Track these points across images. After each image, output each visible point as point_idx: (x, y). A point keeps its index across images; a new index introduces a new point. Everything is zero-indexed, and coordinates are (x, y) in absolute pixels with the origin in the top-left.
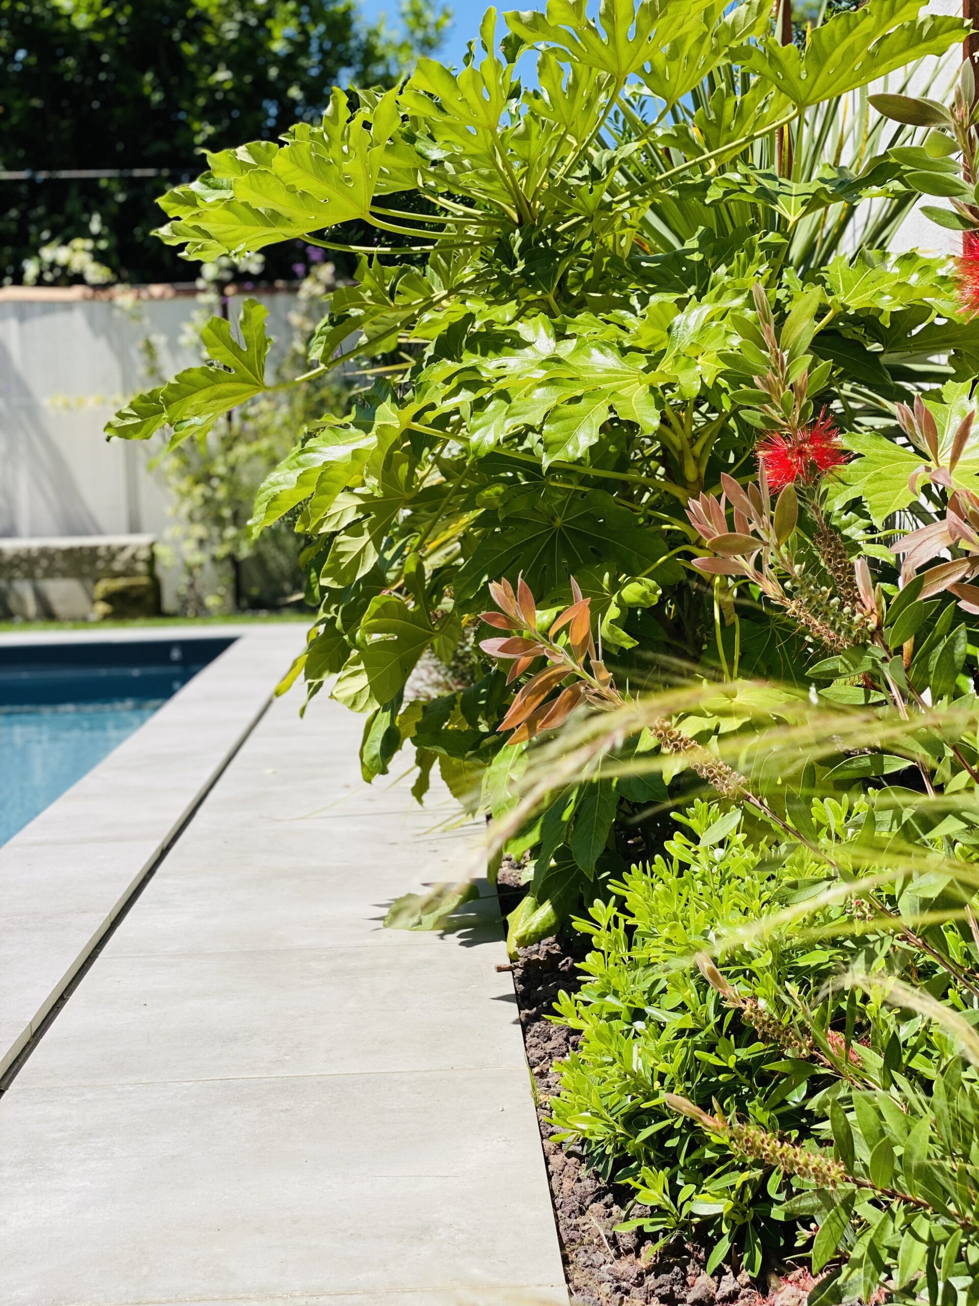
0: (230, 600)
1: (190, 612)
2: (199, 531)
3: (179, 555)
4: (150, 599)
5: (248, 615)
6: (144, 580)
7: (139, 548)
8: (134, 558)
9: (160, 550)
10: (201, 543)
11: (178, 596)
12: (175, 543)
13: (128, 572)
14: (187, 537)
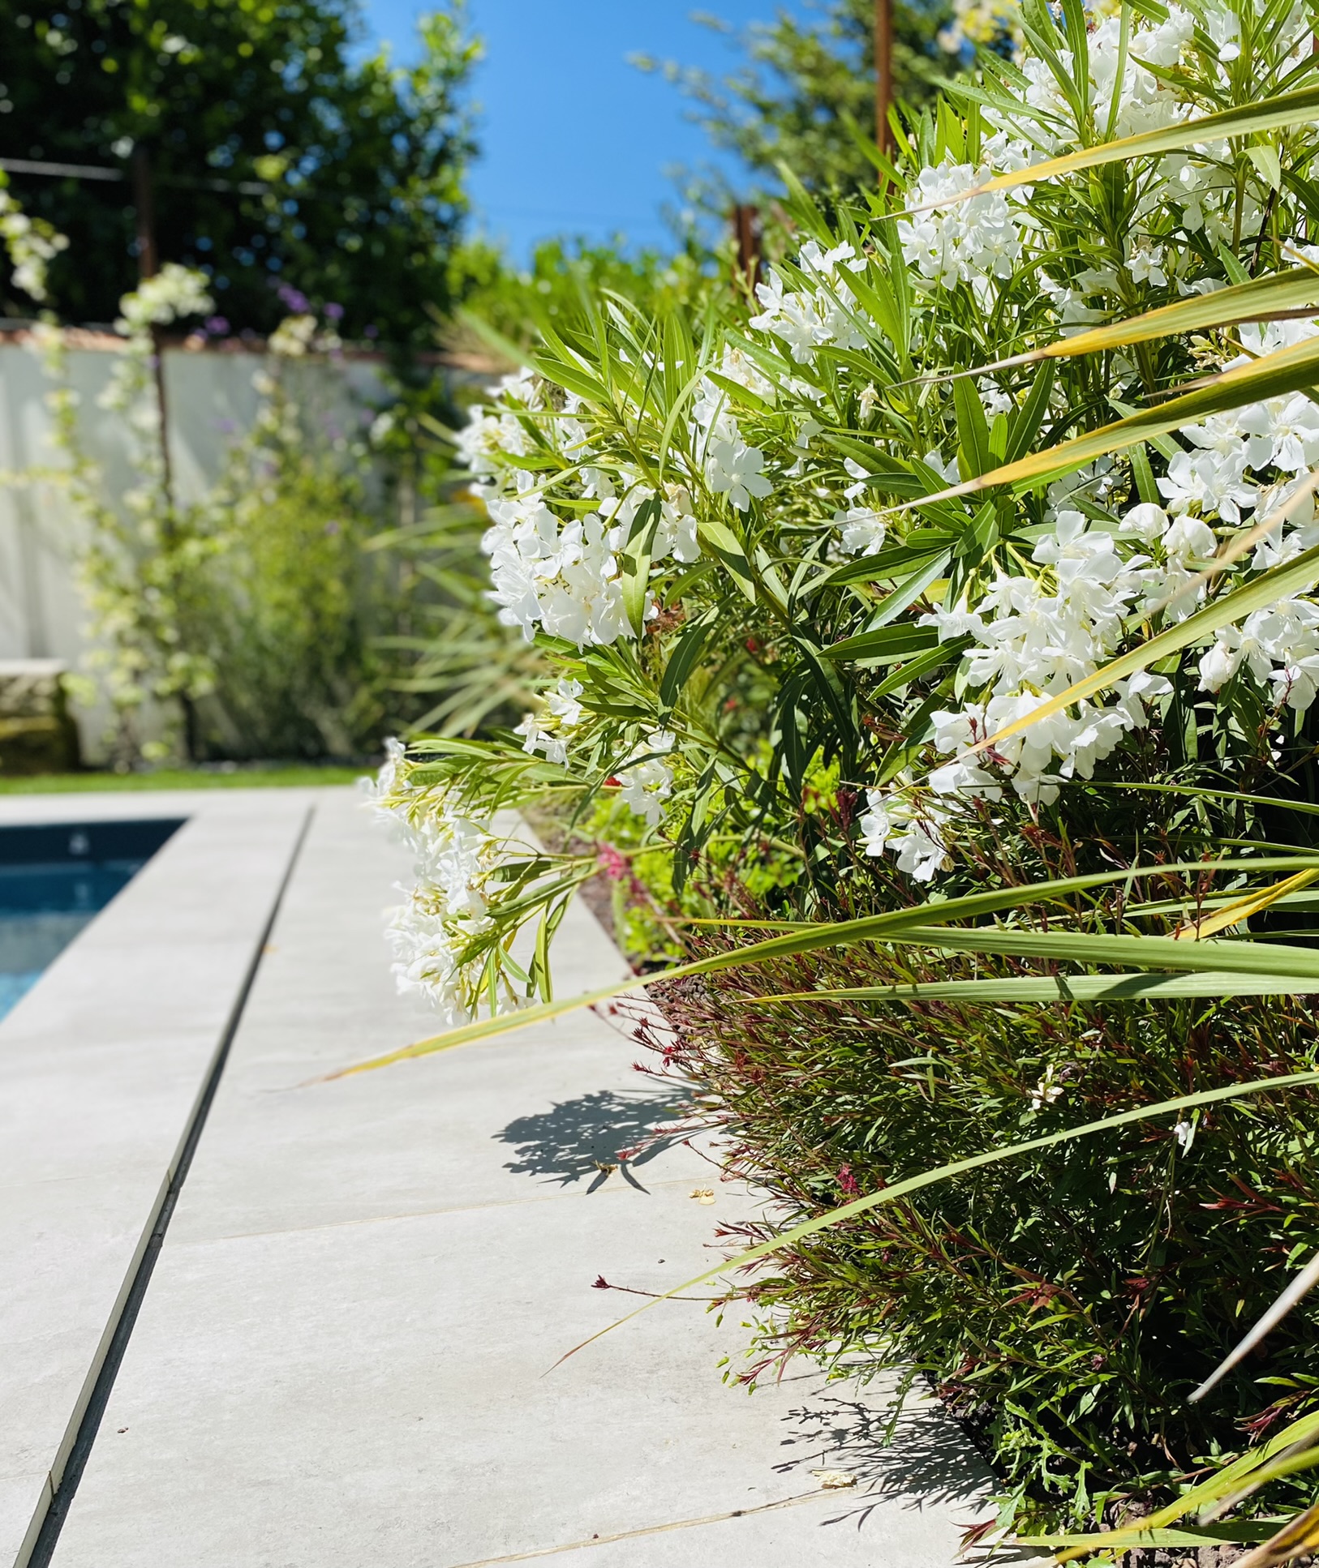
0: (180, 748)
1: (121, 766)
2: (132, 658)
3: (102, 688)
4: (59, 748)
5: (205, 771)
6: (47, 723)
7: (38, 680)
8: (31, 693)
9: (72, 683)
10: (137, 675)
11: (102, 744)
12: (98, 673)
13: (24, 710)
14: (115, 665)
